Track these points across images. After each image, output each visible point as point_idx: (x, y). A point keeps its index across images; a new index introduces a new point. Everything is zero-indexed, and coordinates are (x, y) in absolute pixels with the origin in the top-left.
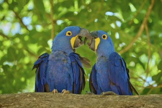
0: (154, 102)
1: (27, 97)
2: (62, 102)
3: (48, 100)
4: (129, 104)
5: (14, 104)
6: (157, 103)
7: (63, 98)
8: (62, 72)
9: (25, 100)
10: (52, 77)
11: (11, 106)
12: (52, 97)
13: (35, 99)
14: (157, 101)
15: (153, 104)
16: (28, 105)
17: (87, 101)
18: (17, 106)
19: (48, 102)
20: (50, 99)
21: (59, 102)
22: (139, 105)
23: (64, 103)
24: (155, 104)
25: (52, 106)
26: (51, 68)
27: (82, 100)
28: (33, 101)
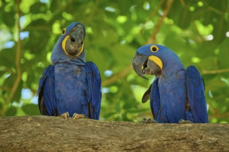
0: (217, 134)
1: (27, 122)
2: (79, 130)
3: (59, 127)
4: (180, 136)
5: (9, 132)
6: (221, 134)
7: (80, 125)
8: (74, 88)
9: (24, 125)
10: (60, 96)
11: (4, 133)
12: (63, 122)
13: (39, 125)
14: (221, 132)
15: (216, 135)
16: (30, 132)
17: (116, 130)
18: (14, 134)
19: (59, 129)
20: (61, 126)
21: (74, 130)
22: (195, 137)
23: (81, 132)
24: (217, 135)
25: (65, 135)
26: (59, 84)
27: (107, 129)
28: (37, 127)
